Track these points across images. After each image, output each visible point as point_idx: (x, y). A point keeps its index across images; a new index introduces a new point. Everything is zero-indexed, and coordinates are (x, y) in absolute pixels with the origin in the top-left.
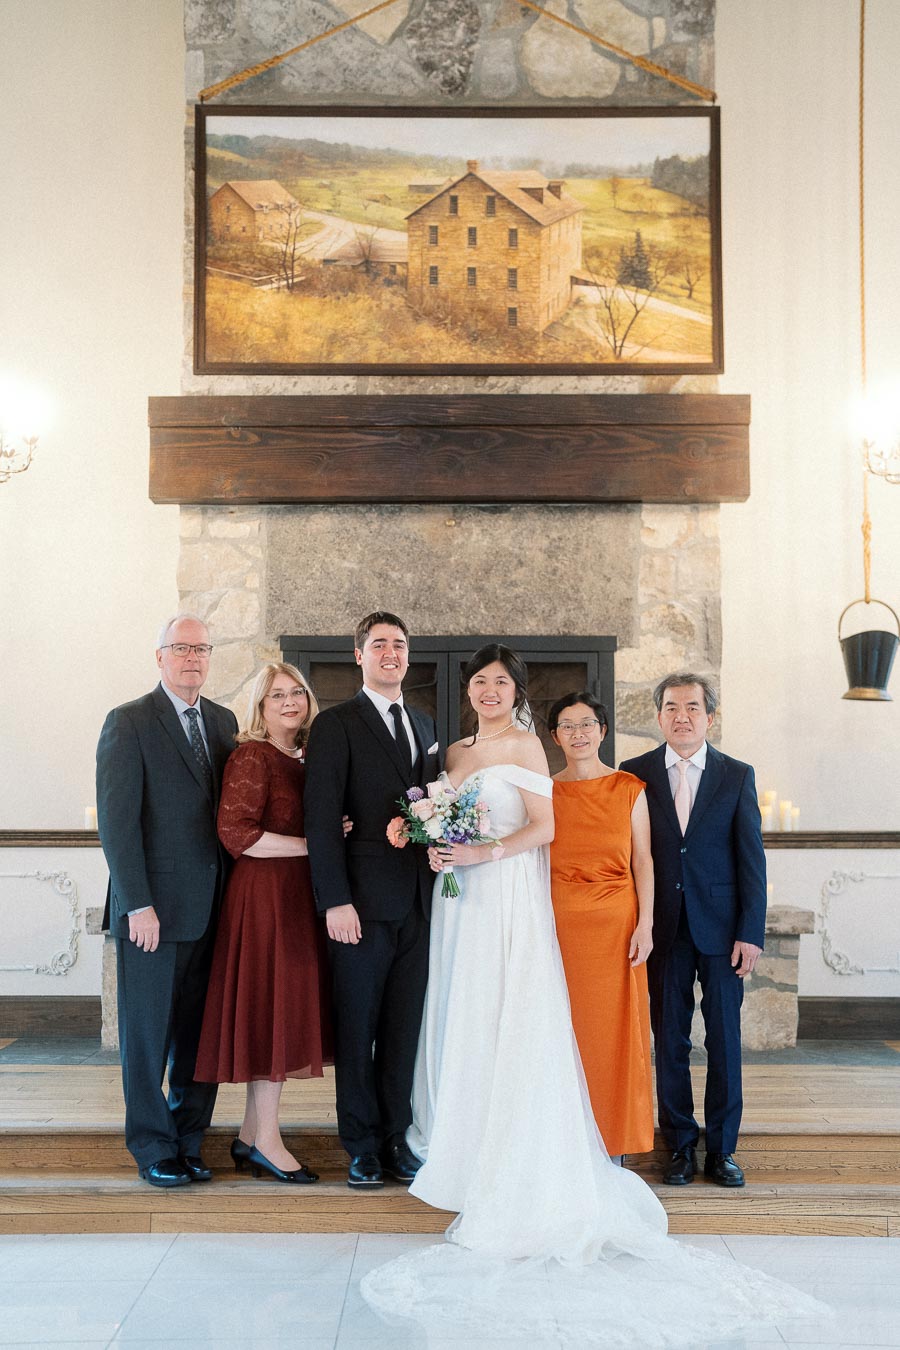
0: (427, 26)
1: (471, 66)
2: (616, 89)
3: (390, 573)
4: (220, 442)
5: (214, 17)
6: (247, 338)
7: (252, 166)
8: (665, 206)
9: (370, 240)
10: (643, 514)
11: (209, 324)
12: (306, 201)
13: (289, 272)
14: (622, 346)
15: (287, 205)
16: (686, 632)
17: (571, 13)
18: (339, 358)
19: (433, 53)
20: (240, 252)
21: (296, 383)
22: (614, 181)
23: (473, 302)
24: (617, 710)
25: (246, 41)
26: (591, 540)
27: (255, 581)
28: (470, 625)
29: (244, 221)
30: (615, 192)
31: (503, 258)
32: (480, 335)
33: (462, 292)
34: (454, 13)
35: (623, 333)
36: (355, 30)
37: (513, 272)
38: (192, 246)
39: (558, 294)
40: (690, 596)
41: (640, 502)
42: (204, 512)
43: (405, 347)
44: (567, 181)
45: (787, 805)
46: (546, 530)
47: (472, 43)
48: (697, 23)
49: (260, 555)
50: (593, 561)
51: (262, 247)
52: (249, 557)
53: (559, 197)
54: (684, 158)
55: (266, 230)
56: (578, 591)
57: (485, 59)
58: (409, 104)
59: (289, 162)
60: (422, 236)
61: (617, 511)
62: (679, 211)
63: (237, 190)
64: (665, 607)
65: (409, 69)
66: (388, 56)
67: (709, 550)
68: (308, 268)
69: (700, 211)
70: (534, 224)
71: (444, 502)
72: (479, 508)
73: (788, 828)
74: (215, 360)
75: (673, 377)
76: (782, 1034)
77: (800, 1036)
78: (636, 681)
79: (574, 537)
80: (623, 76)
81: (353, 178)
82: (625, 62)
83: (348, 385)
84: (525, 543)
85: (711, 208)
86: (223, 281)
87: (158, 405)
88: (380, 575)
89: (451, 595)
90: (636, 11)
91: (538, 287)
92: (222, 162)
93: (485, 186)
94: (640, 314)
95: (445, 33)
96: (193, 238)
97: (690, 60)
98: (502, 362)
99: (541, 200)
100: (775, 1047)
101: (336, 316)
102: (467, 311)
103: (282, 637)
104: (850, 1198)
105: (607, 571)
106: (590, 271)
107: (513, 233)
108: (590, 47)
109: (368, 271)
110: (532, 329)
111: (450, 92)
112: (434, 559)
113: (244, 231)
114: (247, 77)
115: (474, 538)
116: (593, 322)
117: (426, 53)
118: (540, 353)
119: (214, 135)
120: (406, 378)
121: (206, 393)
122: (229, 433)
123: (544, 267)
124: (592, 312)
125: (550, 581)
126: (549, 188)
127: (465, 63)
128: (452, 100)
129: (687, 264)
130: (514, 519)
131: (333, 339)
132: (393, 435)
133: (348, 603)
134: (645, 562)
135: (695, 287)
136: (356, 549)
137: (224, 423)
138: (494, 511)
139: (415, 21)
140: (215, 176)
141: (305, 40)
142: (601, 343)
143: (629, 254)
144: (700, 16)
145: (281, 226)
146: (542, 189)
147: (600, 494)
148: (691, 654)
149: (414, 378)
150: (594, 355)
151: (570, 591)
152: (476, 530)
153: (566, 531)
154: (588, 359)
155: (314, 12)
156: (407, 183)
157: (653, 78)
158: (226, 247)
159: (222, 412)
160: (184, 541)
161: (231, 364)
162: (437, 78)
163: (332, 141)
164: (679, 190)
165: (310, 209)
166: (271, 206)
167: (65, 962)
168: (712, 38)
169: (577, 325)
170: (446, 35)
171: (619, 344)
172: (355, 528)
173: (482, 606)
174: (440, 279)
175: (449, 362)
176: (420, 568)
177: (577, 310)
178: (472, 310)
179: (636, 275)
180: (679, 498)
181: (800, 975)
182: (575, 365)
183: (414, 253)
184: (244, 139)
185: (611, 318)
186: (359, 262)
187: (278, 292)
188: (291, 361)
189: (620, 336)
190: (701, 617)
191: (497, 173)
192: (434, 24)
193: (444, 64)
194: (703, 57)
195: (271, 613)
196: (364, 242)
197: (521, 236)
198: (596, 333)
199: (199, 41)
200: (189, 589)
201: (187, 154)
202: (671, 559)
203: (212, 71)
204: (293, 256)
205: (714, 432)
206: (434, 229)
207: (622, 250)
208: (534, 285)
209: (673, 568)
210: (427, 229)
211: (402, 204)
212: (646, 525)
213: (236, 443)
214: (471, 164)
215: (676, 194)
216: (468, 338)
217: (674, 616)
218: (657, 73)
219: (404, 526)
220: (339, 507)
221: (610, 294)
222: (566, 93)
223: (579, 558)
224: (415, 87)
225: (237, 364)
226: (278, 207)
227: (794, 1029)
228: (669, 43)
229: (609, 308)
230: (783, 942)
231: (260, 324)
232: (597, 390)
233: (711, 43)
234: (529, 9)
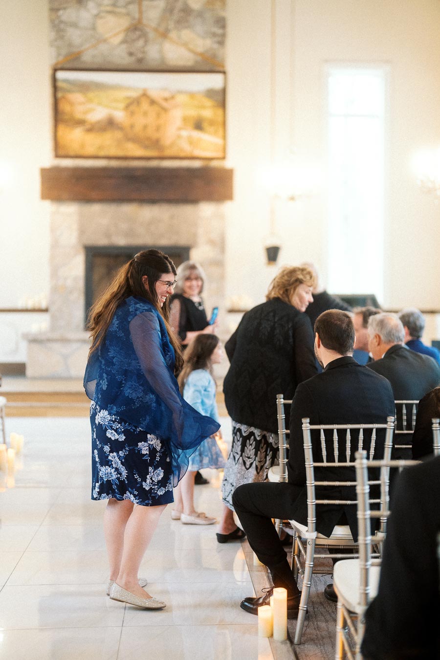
1: (145, 54)
2: (194, 63)
5: (58, 36)
6: (71, 147)
7: (72, 89)
9: (112, 114)
10: (201, 204)
11: (59, 141)
13: (85, 125)
14: (193, 151)
16: (214, 244)
17: (178, 37)
18: (102, 153)
19: (133, 50)
20: (68, 118)
21: (87, 162)
22: (192, 95)
23: (145, 135)
25: (69, 44)
26: (183, 214)
27: (75, 227)
29: (69, 108)
30: (193, 100)
31: (155, 121)
33: (142, 133)
34: (140, 36)
36: (106, 41)
37: (158, 126)
38: (53, 115)
39: (174, 133)
40: (216, 232)
41: (199, 201)
42: (58, 203)
43: (123, 150)
44: (176, 95)
46: (169, 211)
47: (146, 46)
49: (76, 219)
50: (184, 221)
51: (75, 117)
52: (72, 219)
53: (173, 101)
54: (215, 88)
55: (77, 110)
57: (150, 52)
58: (125, 67)
59: (85, 87)
60: (129, 113)
61: (192, 204)
62: (213, 106)
63: (66, 97)
64: (207, 235)
65: (124, 55)
66: (117, 50)
67: (222, 217)
68: (91, 124)
69: (219, 105)
70: (165, 110)
71: (136, 201)
72: (148, 203)
74: (62, 153)
75: (210, 161)
80: (196, 59)
81: (106, 94)
82: (196, 54)
83: (104, 163)
86: (63, 128)
87: (44, 171)
90: (200, 37)
91: (166, 131)
92: (62, 88)
93: (150, 98)
95: (136, 43)
96: (53, 112)
97: (217, 54)
98: (154, 155)
99: (168, 102)
101: (100, 140)
103: (84, 246)
105: (189, 224)
107: (158, 114)
108: (185, 49)
109: (110, 125)
110: (164, 145)
111: (138, 63)
113: (69, 111)
114: (71, 57)
115: (145, 213)
116: (185, 143)
117: (130, 50)
119: (59, 78)
120: (123, 161)
121: (58, 164)
123: (168, 125)
124: (184, 140)
125: (170, 227)
128: (139, 66)
129: (215, 123)
130: (159, 207)
131: (101, 148)
133: (105, 234)
134: (201, 221)
135: (218, 130)
136: (107, 216)
138: (153, 204)
139: (127, 39)
140: (60, 92)
141: (89, 45)
142: (187, 149)
144: (221, 40)
146: (167, 98)
148: (216, 251)
149: (126, 161)
152: (148, 211)
153: (175, 210)
155: (92, 35)
156: (123, 96)
158: (63, 117)
159: (63, 172)
161: (66, 155)
162: (134, 58)
163: (98, 81)
164: (214, 99)
165: (91, 103)
166: (79, 103)
168: (225, 46)
169: (179, 144)
172: (107, 210)
175: (138, 156)
176: (128, 223)
177: (179, 139)
178: (145, 138)
179: (199, 126)
182: (178, 156)
183: (125, 119)
184: (70, 80)
186: (108, 122)
187: (81, 131)
188: (85, 154)
190: (219, 239)
191: (153, 93)
192: (132, 40)
193: (136, 53)
194: (221, 54)
195: (80, 237)
196: (109, 115)
198: (185, 146)
199: (54, 44)
201: (50, 83)
203: (59, 55)
204: (85, 119)
206: (133, 112)
207: (194, 119)
211: (122, 103)
212: (202, 209)
214: (145, 90)
216: (145, 147)
217: (210, 238)
218: (207, 58)
220: (102, 202)
221: (190, 133)
222: (176, 64)
223: (179, 220)
228: (211, 48)
229: (190, 138)
233: (224, 49)
234: (164, 35)
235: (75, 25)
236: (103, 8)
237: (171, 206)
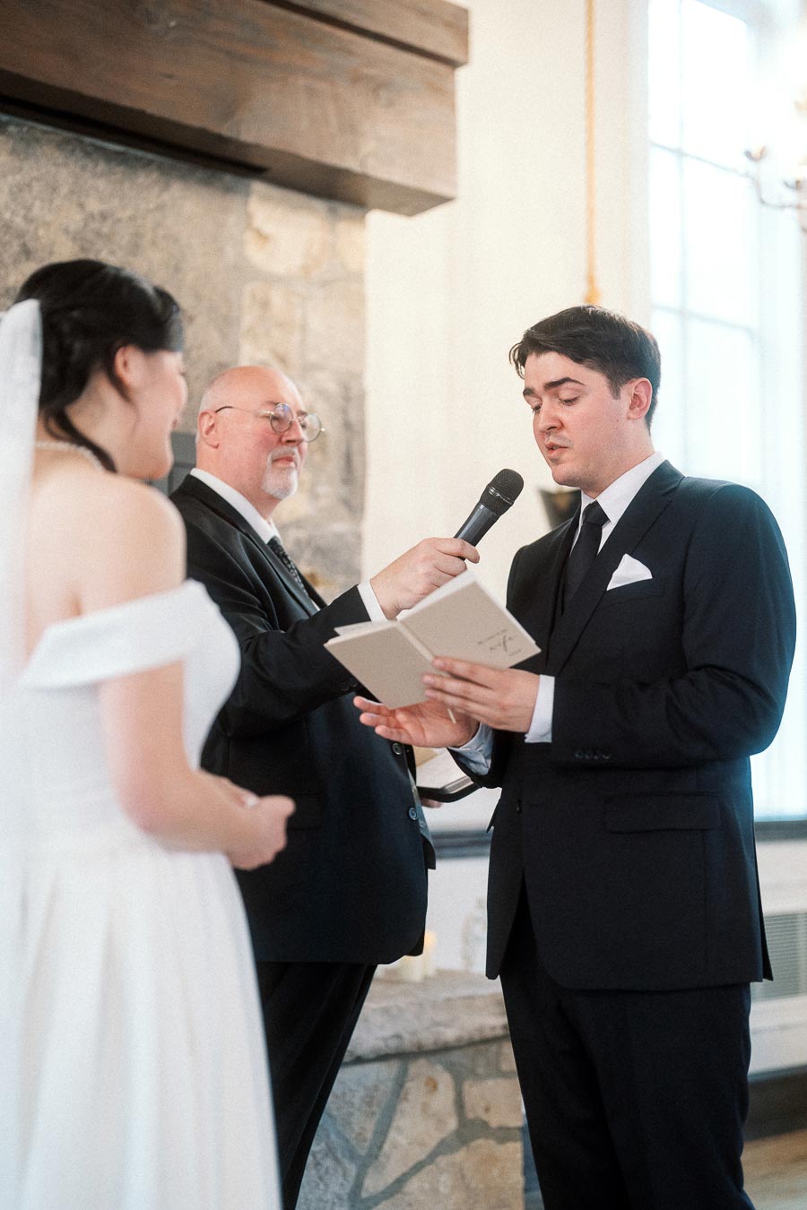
10: (253, 200)
40: (323, 375)
61: (207, 183)
79: (132, 218)
84: (37, 210)
130: (13, 152)
134: (254, 296)
147: (225, 130)
148: (322, 491)
153: (116, 202)
190: (339, 420)
202: (294, 299)
209: (298, 318)
212: (256, 225)
237: (90, 165)
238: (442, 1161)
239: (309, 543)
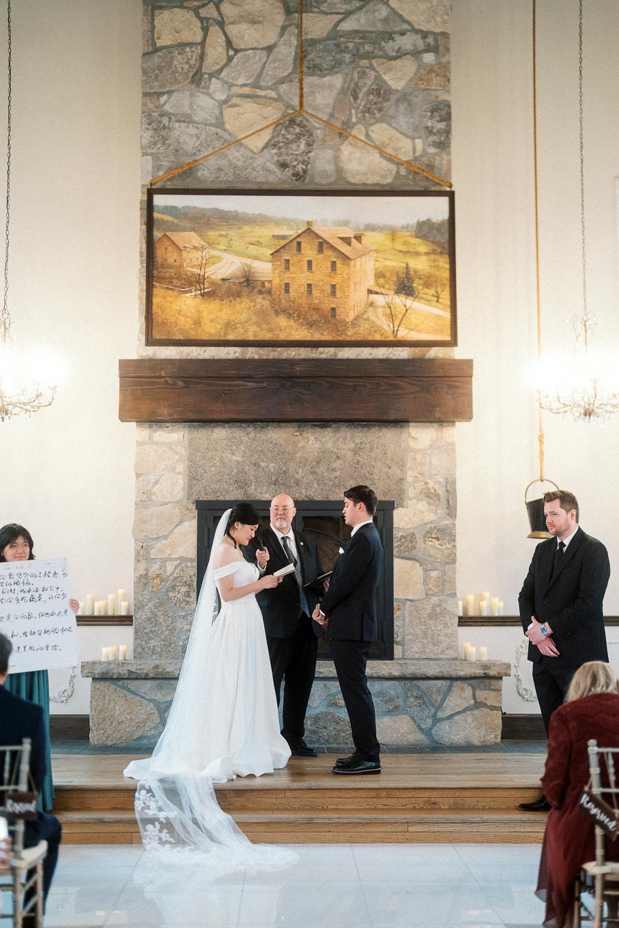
0: (283, 142)
1: (309, 165)
2: (394, 179)
3: (261, 463)
4: (161, 386)
5: (158, 137)
6: (177, 325)
7: (180, 224)
8: (423, 248)
9: (249, 267)
10: (410, 429)
11: (154, 316)
12: (213, 244)
13: (202, 286)
14: (397, 330)
15: (200, 246)
16: (435, 499)
17: (367, 136)
18: (231, 337)
19: (286, 158)
20: (173, 274)
21: (205, 351)
22: (393, 233)
23: (310, 304)
24: (395, 545)
25: (177, 150)
26: (379, 444)
27: (181, 468)
28: (308, 494)
29: (175, 256)
30: (393, 240)
31: (328, 278)
32: (314, 324)
33: (304, 298)
34: (299, 135)
35: (399, 322)
36: (241, 144)
37: (334, 286)
38: (145, 269)
39: (360, 299)
40: (438, 477)
41: (408, 422)
42: (150, 427)
43: (270, 330)
44: (364, 233)
45: (496, 600)
46: (352, 439)
47: (310, 152)
48: (440, 142)
49: (183, 452)
50: (381, 456)
51: (186, 271)
52: (177, 453)
53: (360, 243)
54: (434, 220)
55: (188, 260)
56: (372, 474)
57: (317, 161)
58: (272, 187)
59: (202, 222)
60: (280, 265)
61: (395, 427)
62: (431, 251)
63: (171, 238)
64: (423, 483)
65: (273, 167)
66: (260, 159)
67: (450, 450)
68: (213, 283)
69: (444, 251)
70: (346, 258)
71: (293, 422)
72: (313, 425)
73: (496, 614)
74: (158, 337)
75: (428, 348)
76: (492, 736)
77: (503, 738)
78: (406, 527)
79: (370, 442)
80: (398, 172)
81: (240, 231)
82: (399, 163)
83: (236, 352)
84: (341, 446)
85: (450, 249)
86: (163, 291)
87: (124, 365)
88: (255, 465)
89: (297, 476)
90: (406, 136)
91: (348, 295)
92: (163, 222)
93: (318, 236)
94: (408, 311)
95: (294, 146)
96: (145, 265)
97: (437, 163)
98: (327, 339)
99: (350, 244)
100: (488, 744)
101: (229, 312)
102: (306, 309)
103: (196, 501)
104: (524, 822)
105: (389, 462)
106: (378, 285)
107: (334, 264)
108: (378, 155)
109: (248, 286)
110: (345, 320)
111: (297, 180)
112: (287, 456)
113: (175, 261)
114: (177, 172)
115: (310, 442)
116: (380, 316)
117: (283, 158)
118: (349, 334)
119: (157, 206)
120: (271, 348)
121: (152, 356)
122: (166, 381)
123: (352, 284)
124: (380, 311)
125: (355, 468)
126: (355, 237)
127: (305, 164)
128: (298, 185)
129: (436, 282)
130: (334, 431)
131: (228, 325)
132: (263, 382)
133: (236, 481)
134: (411, 457)
135: (441, 296)
136: (241, 449)
137: (163, 375)
138: (322, 427)
139: (276, 140)
140: (158, 229)
141: (211, 151)
142: (386, 329)
143: (402, 276)
144: (442, 139)
145: (197, 259)
146: (350, 238)
147: (385, 417)
148: (438, 511)
149: (275, 348)
150: (381, 335)
151: (367, 475)
152: (312, 438)
153: (365, 438)
154: (378, 337)
155: (217, 134)
156: (271, 234)
157: (416, 173)
158: (163, 270)
159: (162, 369)
160: (139, 444)
161: (167, 340)
162: (289, 172)
163: (227, 210)
164: (431, 239)
165: (214, 248)
166: (191, 247)
167: (66, 694)
168: (450, 151)
169: (371, 318)
170: (294, 148)
171: (396, 329)
172: (240, 437)
173: (315, 482)
174: (291, 290)
175: (296, 339)
176: (278, 460)
177: (371, 309)
178: (309, 308)
179: (406, 288)
180: (432, 420)
181: (503, 701)
182: (371, 341)
183: (275, 275)
184: (176, 208)
185: (391, 313)
186: (243, 280)
187: (195, 298)
188: (203, 338)
189: (397, 323)
190: (444, 489)
191: (325, 228)
192: (287, 142)
193: (293, 164)
194: (445, 162)
195: (190, 486)
196: (246, 268)
197: (338, 265)
198: (382, 322)
199: (149, 151)
200: (142, 472)
201: (142, 216)
202: (426, 455)
203: (158, 168)
204: (204, 276)
205: (450, 381)
206: (287, 261)
207: (398, 273)
208: (346, 294)
209: (428, 461)
210: (283, 261)
211: (268, 246)
212: (412, 435)
213: (170, 386)
214: (309, 223)
215: (430, 241)
216: (307, 325)
217: (429, 489)
218: (417, 170)
219: (269, 436)
220: (230, 424)
221: (390, 299)
222: (364, 181)
223: (373, 454)
224: (277, 177)
225: (170, 340)
226: (195, 248)
227: (499, 732)
228: (424, 153)
229: (390, 308)
230: (493, 682)
231: (185, 316)
232: (383, 355)
233: (449, 154)
234: (343, 133)
235: (187, 119)
236: (235, 90)
237: (356, 430)
238: (469, 713)
239: (435, 528)
